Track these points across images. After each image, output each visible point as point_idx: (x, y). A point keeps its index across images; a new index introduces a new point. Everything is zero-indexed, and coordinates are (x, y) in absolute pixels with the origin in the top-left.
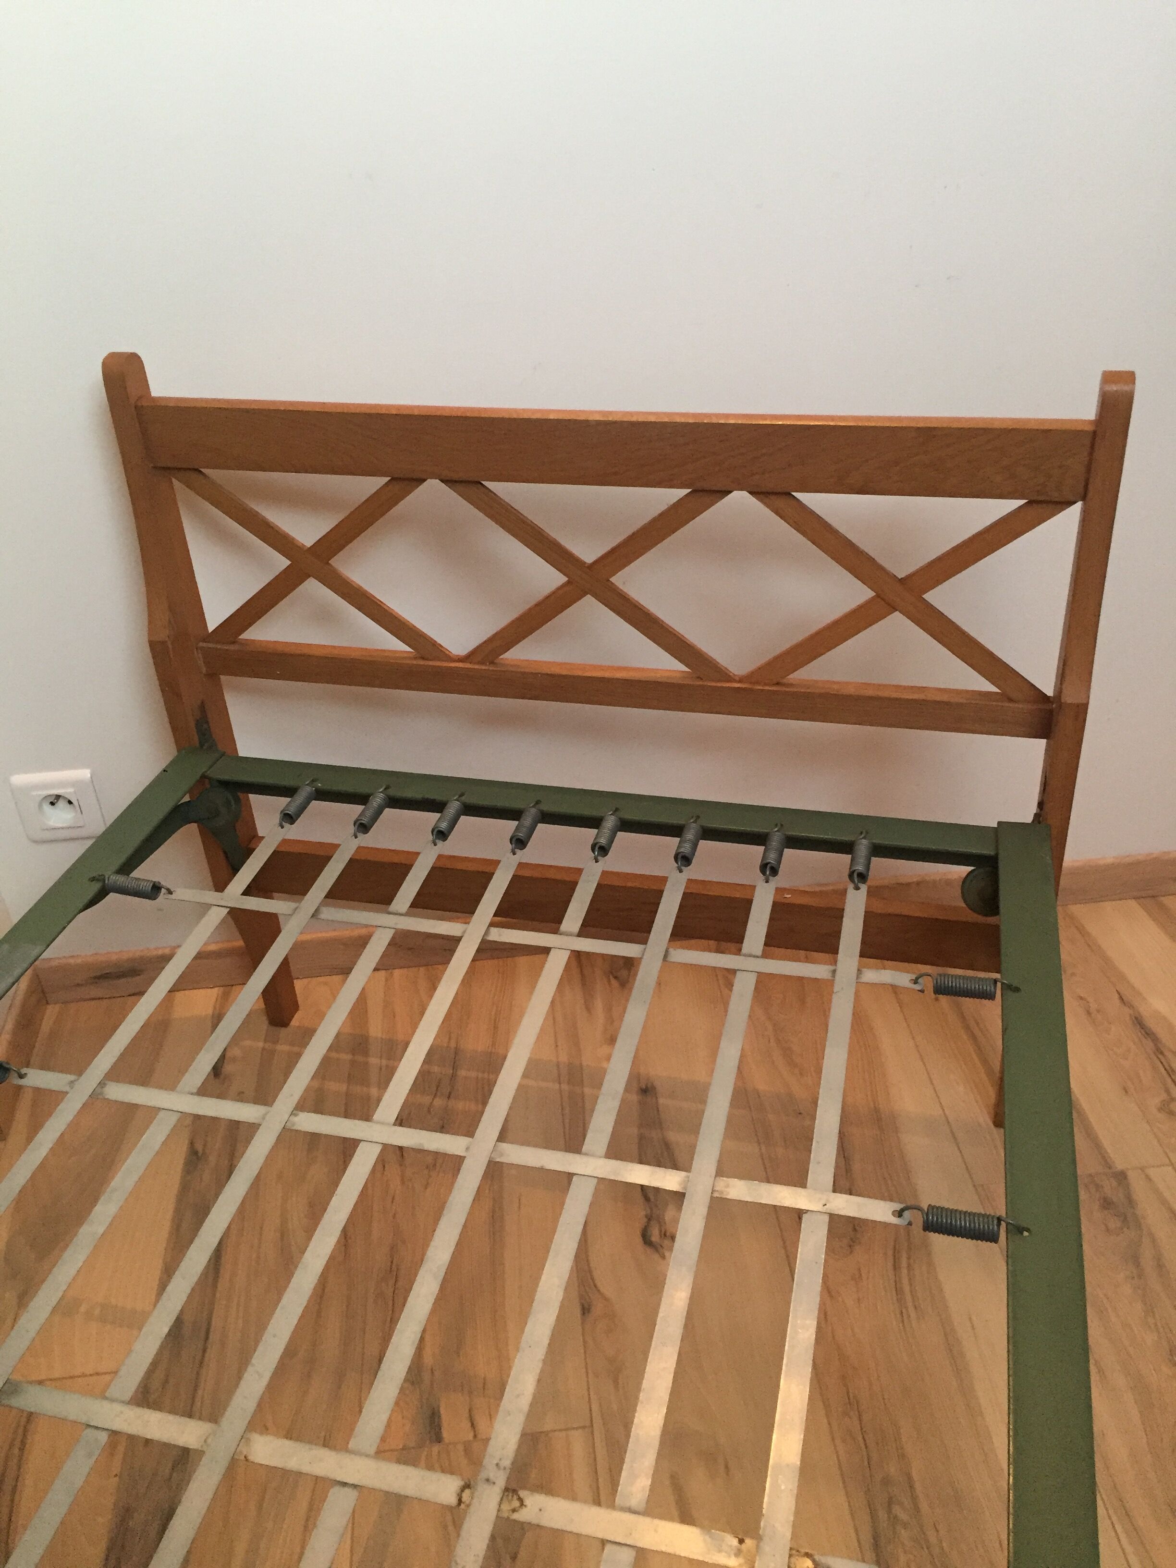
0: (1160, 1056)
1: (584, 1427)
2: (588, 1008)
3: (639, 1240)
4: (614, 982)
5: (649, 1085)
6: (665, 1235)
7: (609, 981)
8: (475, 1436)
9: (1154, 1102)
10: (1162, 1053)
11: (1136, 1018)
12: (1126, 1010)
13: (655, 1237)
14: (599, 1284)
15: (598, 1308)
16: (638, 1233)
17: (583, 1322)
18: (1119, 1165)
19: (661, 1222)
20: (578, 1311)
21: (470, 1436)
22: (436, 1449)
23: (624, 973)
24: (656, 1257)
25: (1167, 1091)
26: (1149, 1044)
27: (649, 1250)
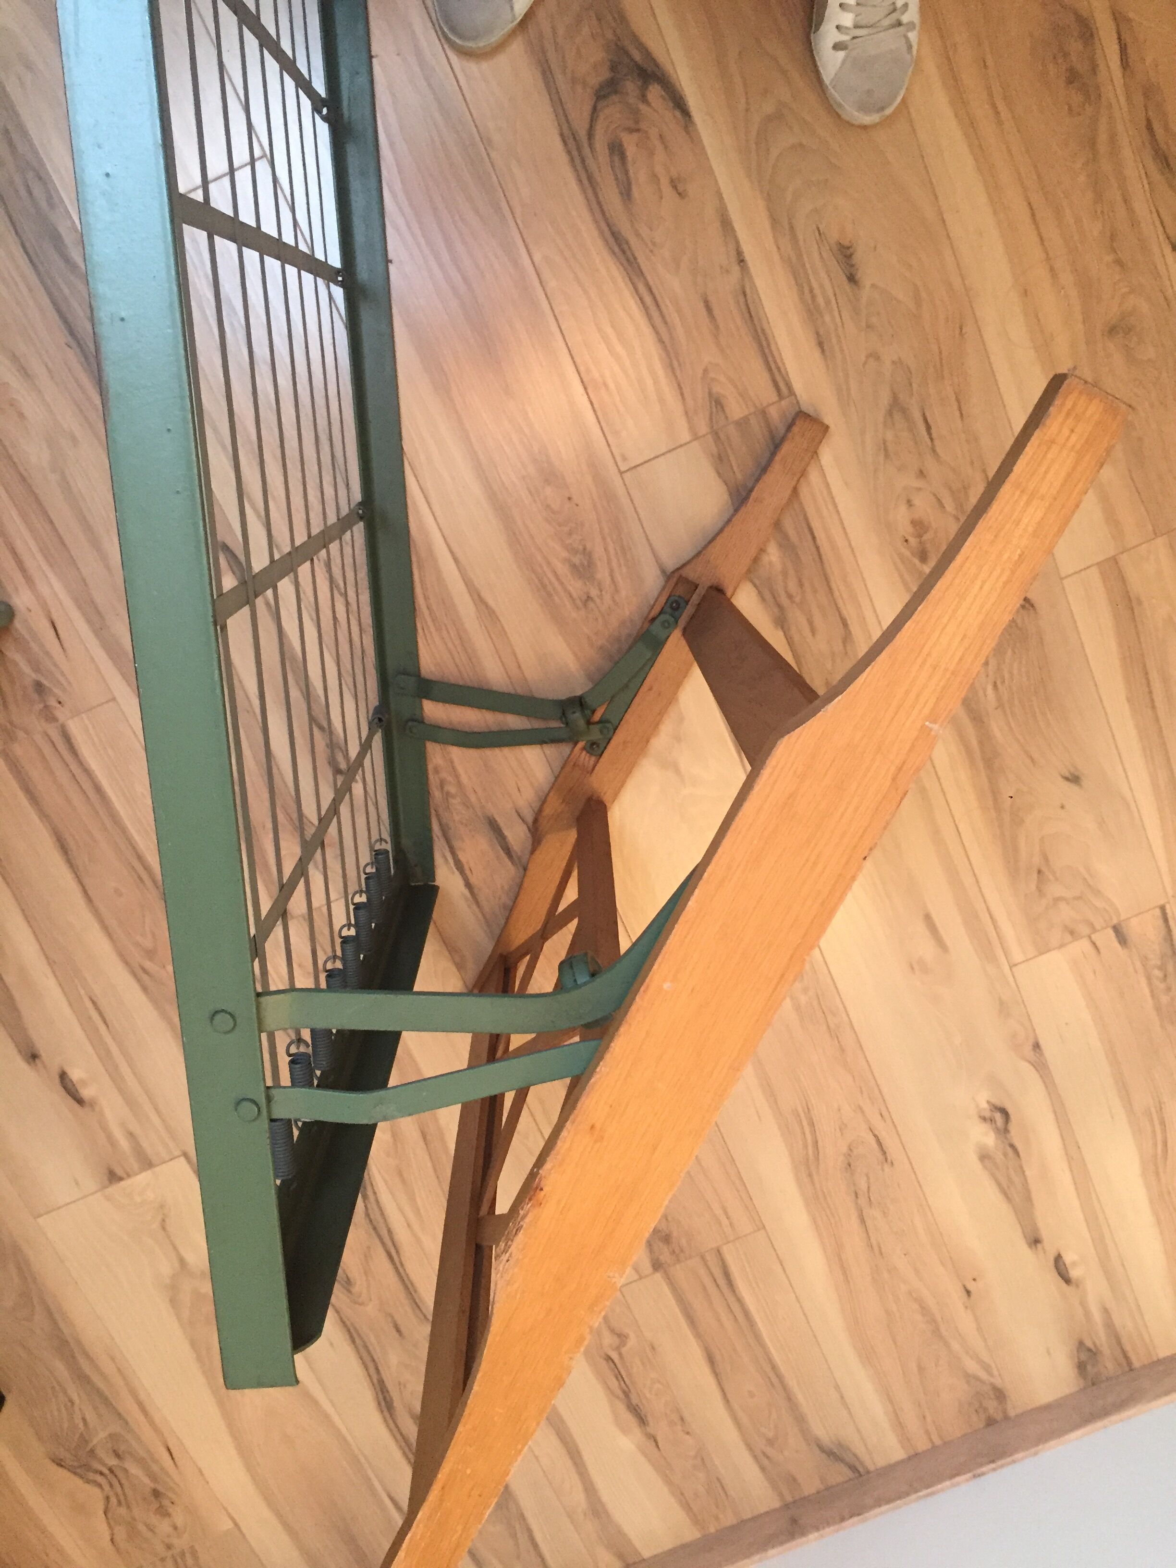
0: (625, 1388)
1: (1016, 965)
2: (1106, 1311)
3: (1010, 1111)
4: (1089, 1343)
5: (1033, 1247)
6: (991, 1121)
7: (1095, 1346)
8: (1090, 937)
9: (632, 1342)
10: (624, 1392)
11: (644, 1423)
12: (650, 1430)
13: (998, 1116)
14: (1031, 1068)
15: (1028, 1049)
16: (1012, 1117)
17: (1036, 1038)
18: (658, 1276)
19: (997, 1130)
20: (1042, 1043)
21: (1093, 937)
22: (1115, 921)
23: (1084, 1357)
24: (994, 1100)
25: (620, 1355)
26: (635, 1400)
27: (998, 1103)
